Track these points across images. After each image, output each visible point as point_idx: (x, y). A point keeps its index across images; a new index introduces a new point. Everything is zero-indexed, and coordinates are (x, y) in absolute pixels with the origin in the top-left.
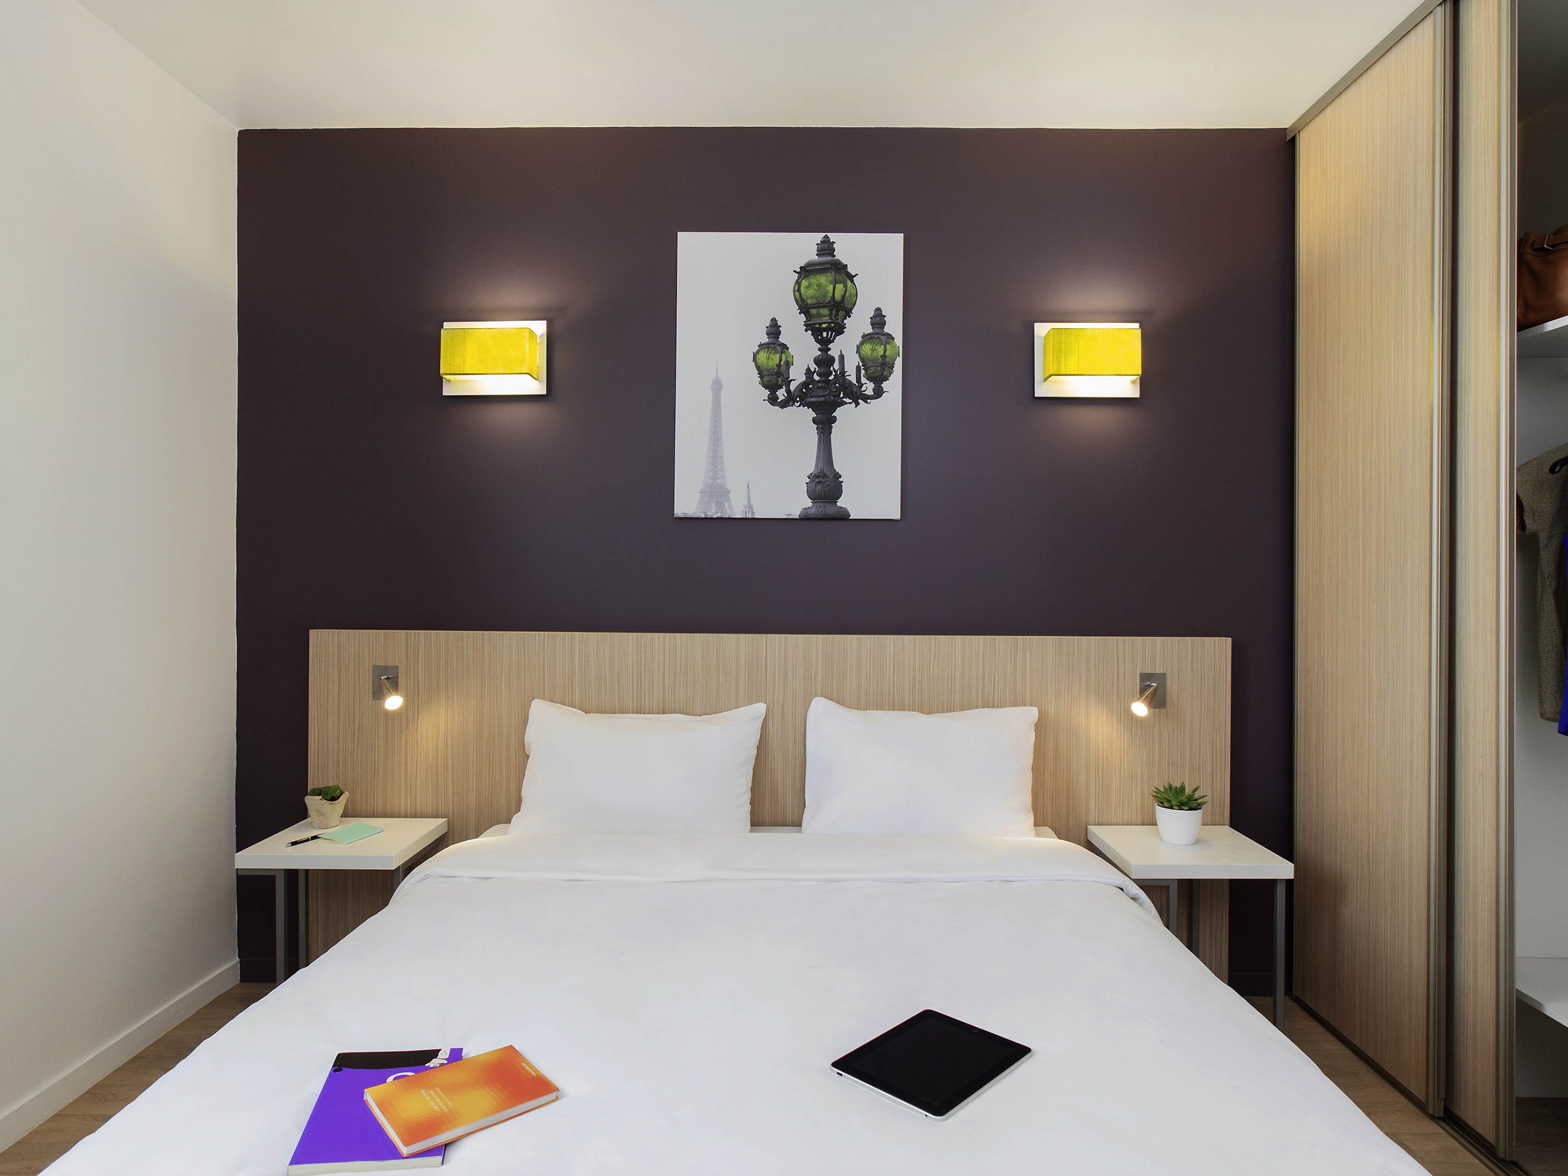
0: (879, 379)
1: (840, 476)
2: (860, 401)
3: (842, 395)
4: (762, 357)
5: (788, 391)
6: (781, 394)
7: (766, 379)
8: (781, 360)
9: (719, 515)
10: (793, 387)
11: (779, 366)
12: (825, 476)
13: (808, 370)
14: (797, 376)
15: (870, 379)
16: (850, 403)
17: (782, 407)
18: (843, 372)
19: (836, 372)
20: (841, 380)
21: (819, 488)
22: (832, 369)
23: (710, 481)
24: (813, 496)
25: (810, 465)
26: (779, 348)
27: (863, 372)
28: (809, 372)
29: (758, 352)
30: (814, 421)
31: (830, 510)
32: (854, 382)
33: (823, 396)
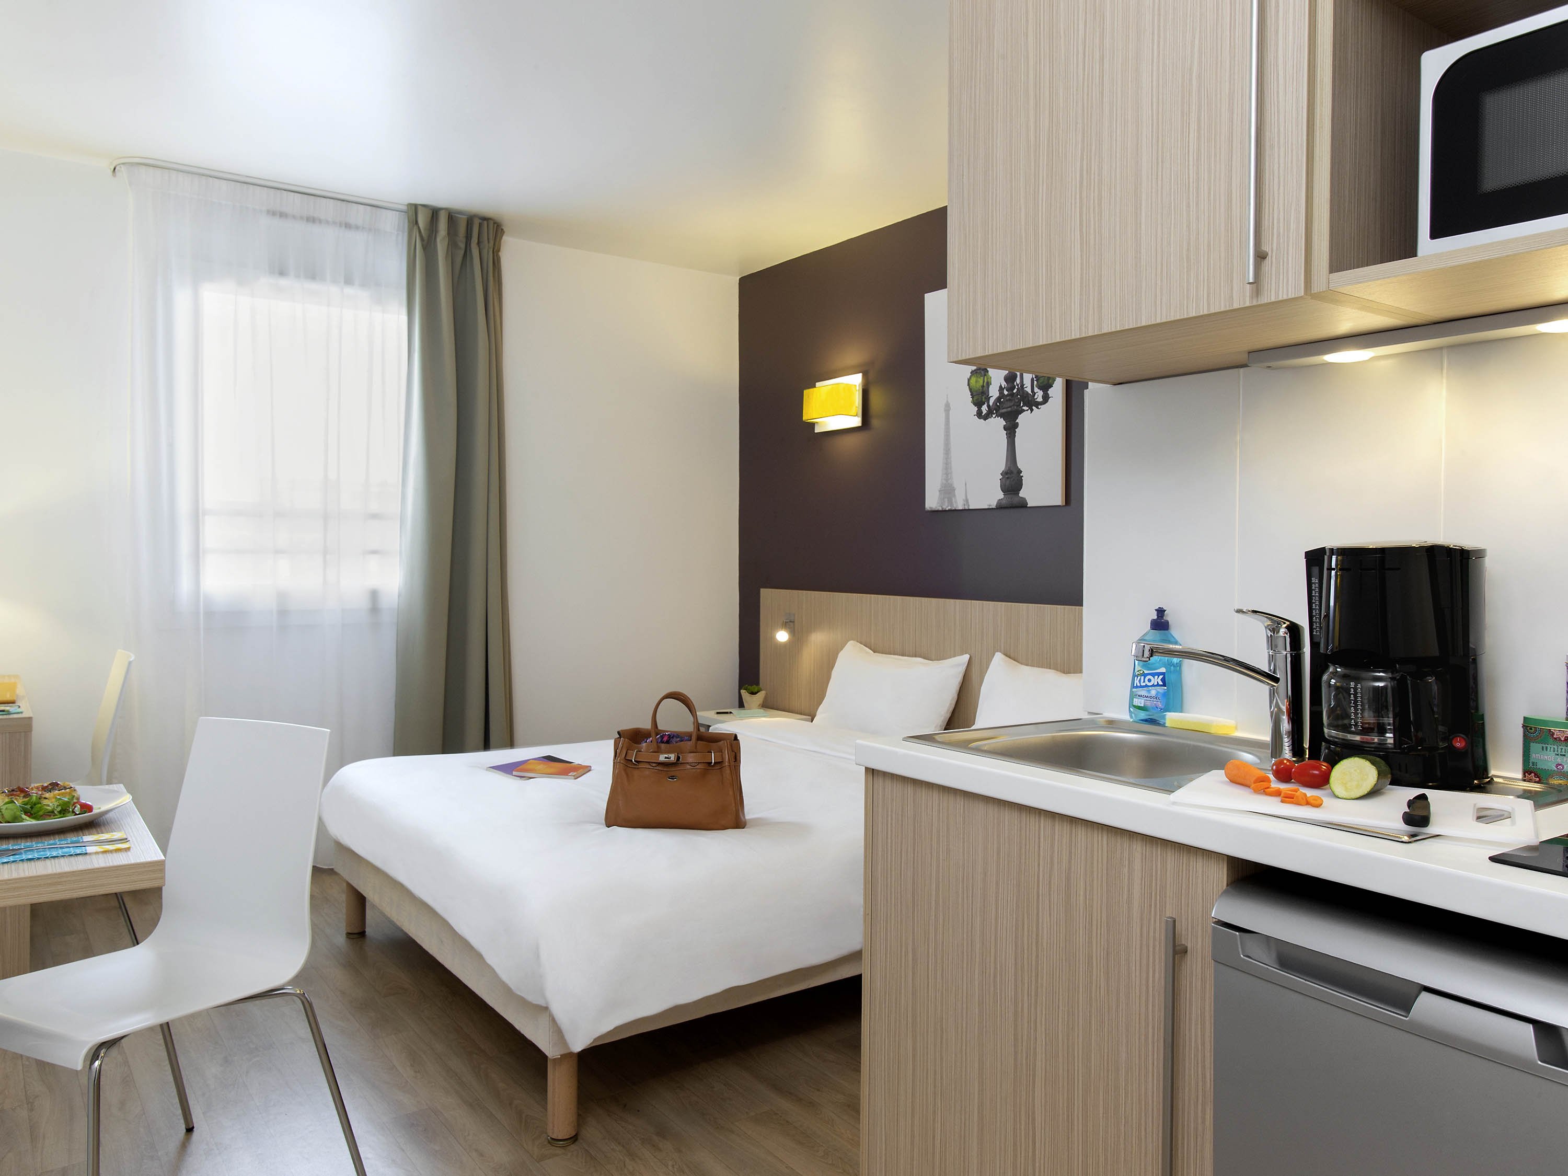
0: (1046, 386)
1: (1021, 472)
2: (1034, 408)
3: (1022, 405)
4: (973, 380)
5: (988, 406)
6: (984, 409)
7: (975, 399)
8: (984, 382)
9: (949, 508)
10: (991, 402)
11: (983, 386)
12: (1012, 472)
13: (1001, 386)
14: (994, 393)
15: (1040, 388)
16: (1027, 410)
17: (985, 420)
18: (1022, 385)
19: (1018, 385)
20: (1021, 392)
21: (1008, 482)
22: (1015, 383)
23: (944, 482)
24: (1005, 489)
25: (1002, 466)
26: (982, 372)
27: (1035, 382)
28: (1001, 389)
29: (970, 377)
30: (1005, 428)
31: (1015, 500)
32: (1030, 392)
33: (1010, 407)
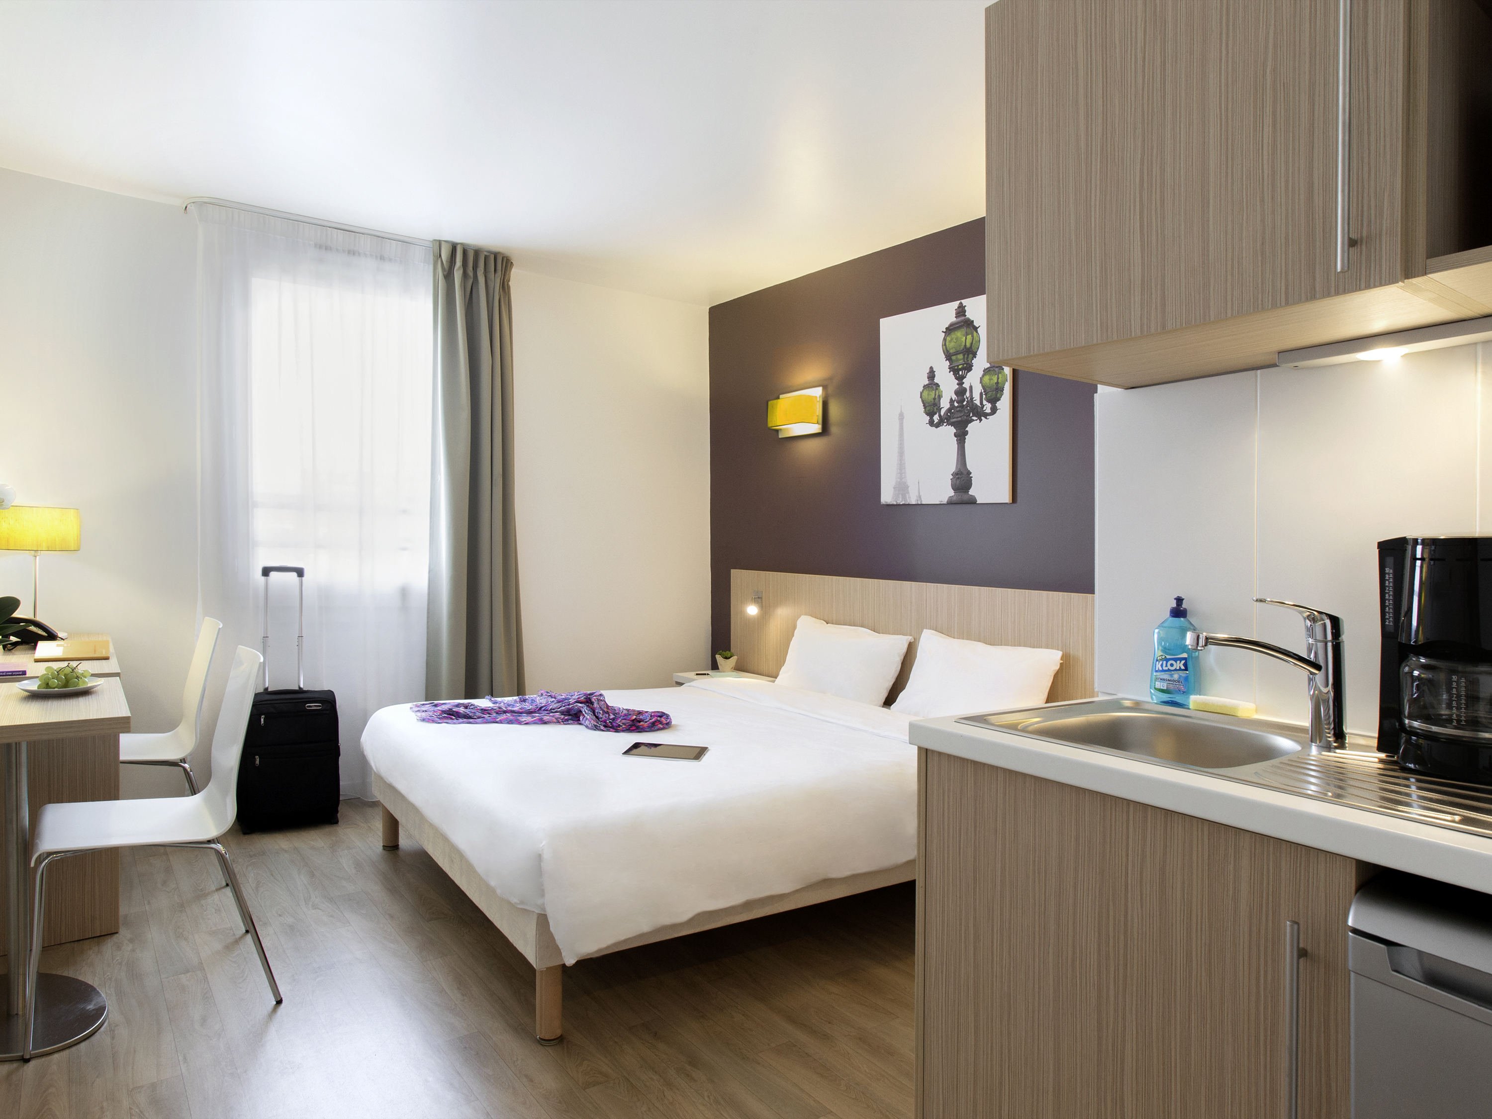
0: (994, 400)
1: (971, 473)
2: (982, 418)
3: (971, 415)
4: (925, 393)
5: (940, 416)
6: (936, 418)
7: (927, 409)
8: (935, 395)
9: (903, 502)
10: (943, 412)
11: (934, 399)
12: (962, 473)
13: (951, 399)
14: (945, 404)
15: (988, 401)
16: (976, 420)
17: (937, 427)
18: (972, 398)
19: (967, 398)
20: (970, 404)
21: (958, 482)
22: (965, 397)
23: (899, 480)
24: (955, 488)
25: (952, 467)
26: (934, 387)
27: (984, 396)
28: (952, 401)
29: (923, 390)
30: (955, 435)
31: (965, 497)
32: (979, 404)
33: (960, 417)
